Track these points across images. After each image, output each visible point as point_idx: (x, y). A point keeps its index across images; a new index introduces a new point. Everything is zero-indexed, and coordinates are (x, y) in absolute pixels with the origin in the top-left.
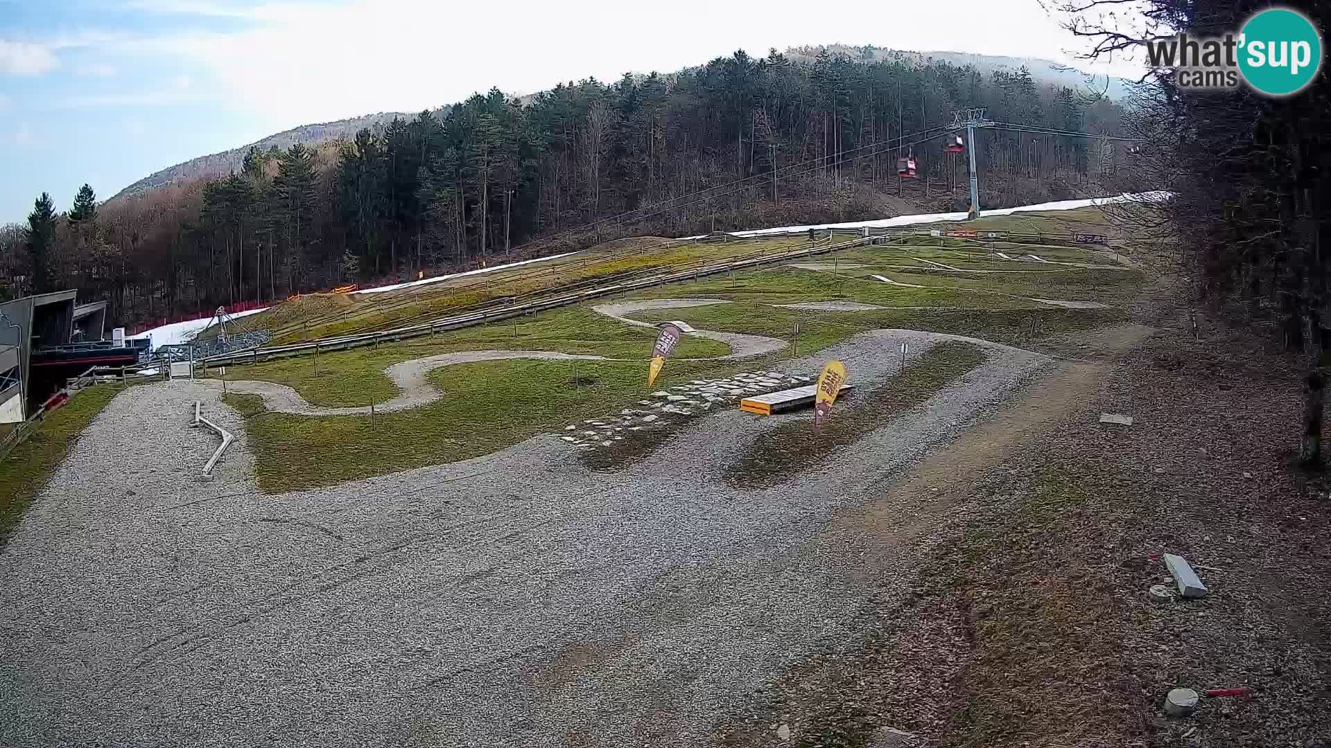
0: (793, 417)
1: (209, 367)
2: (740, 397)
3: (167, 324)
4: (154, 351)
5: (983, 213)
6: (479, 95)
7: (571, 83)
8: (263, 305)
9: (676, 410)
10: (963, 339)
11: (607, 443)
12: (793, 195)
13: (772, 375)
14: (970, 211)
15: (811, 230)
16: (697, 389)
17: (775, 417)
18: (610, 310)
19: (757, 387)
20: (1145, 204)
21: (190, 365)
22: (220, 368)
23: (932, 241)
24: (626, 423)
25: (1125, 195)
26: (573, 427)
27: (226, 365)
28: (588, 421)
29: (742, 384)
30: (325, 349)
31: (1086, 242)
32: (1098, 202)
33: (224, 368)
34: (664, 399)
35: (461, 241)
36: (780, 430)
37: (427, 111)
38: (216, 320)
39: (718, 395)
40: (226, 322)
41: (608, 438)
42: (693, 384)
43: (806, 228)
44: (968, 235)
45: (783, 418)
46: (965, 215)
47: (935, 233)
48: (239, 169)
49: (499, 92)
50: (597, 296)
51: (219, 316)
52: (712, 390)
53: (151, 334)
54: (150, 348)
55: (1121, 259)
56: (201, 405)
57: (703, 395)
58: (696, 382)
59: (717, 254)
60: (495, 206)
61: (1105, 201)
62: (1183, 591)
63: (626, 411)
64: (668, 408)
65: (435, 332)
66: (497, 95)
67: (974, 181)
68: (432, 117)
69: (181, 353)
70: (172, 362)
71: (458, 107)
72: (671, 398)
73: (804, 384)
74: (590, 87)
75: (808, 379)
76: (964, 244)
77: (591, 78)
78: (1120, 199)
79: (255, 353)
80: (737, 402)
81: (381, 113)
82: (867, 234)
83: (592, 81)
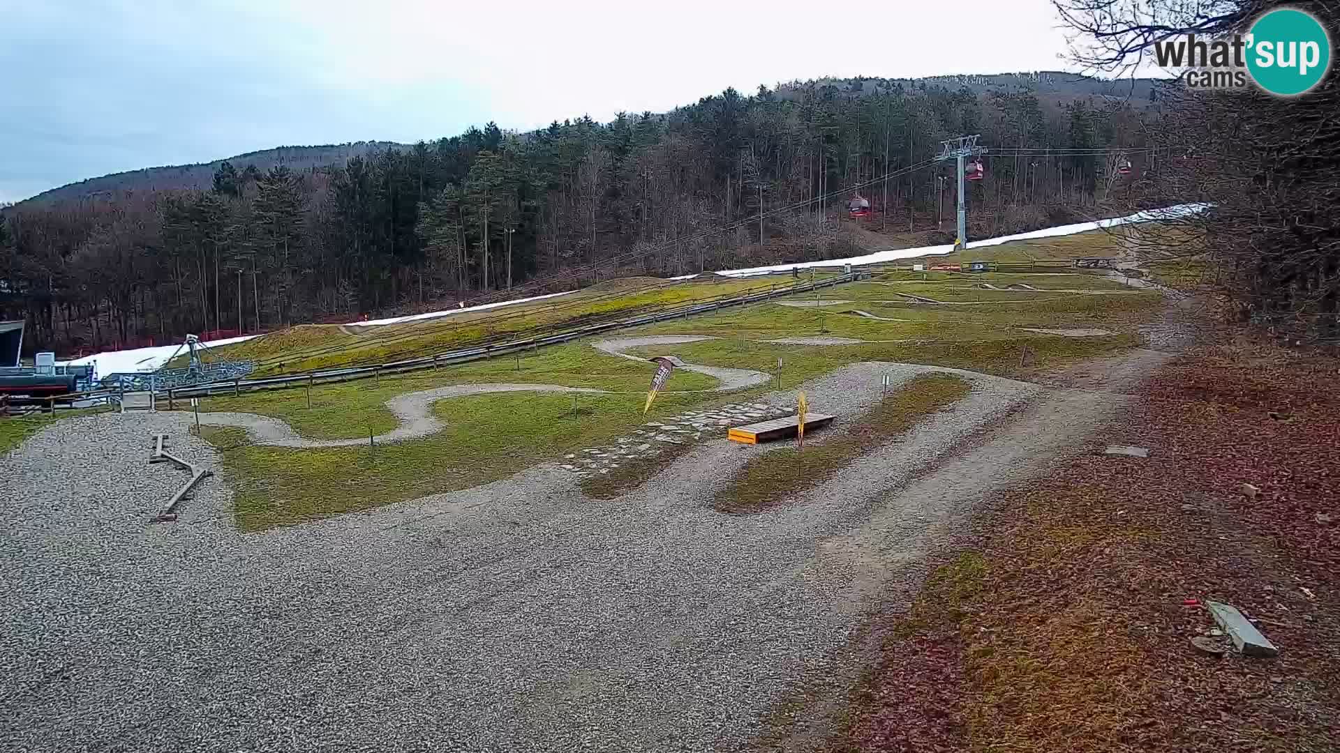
0: (777, 446)
1: (176, 398)
2: (727, 428)
3: (119, 350)
4: (99, 379)
5: (971, 245)
6: (476, 131)
7: (567, 122)
8: (245, 333)
9: (669, 439)
10: (947, 370)
11: (604, 471)
12: (779, 234)
13: (757, 406)
14: (956, 243)
15: (795, 269)
16: (688, 420)
17: (760, 447)
18: (606, 346)
19: (743, 417)
20: (1167, 222)
21: (151, 396)
22: (192, 400)
23: (916, 275)
24: (622, 451)
25: (1140, 214)
26: (572, 456)
27: (197, 396)
28: (587, 450)
29: (729, 415)
30: (319, 381)
31: (1088, 267)
32: (1106, 223)
33: (196, 399)
34: (656, 428)
35: (463, 278)
36: (765, 458)
37: (423, 142)
38: (186, 348)
39: (707, 425)
40: (199, 350)
41: (605, 466)
42: (684, 415)
43: (790, 267)
44: (952, 267)
45: (770, 447)
46: (950, 248)
47: (918, 267)
48: (209, 186)
49: (496, 129)
50: (594, 332)
51: (190, 344)
52: (700, 420)
53: (95, 361)
54: (94, 376)
55: (1133, 282)
56: (164, 439)
57: (694, 425)
58: (687, 413)
59: (707, 292)
60: (495, 245)
61: (1115, 222)
62: (1241, 648)
63: (621, 440)
64: (661, 438)
65: (438, 366)
66: (493, 132)
67: (961, 214)
68: (429, 150)
69: (139, 382)
70: (126, 392)
71: (454, 140)
72: (664, 428)
73: (788, 415)
74: (586, 125)
75: (791, 410)
76: (949, 277)
77: (586, 117)
78: (1134, 218)
79: (237, 383)
80: (724, 432)
81: (373, 141)
82: (849, 271)
83: (587, 120)
